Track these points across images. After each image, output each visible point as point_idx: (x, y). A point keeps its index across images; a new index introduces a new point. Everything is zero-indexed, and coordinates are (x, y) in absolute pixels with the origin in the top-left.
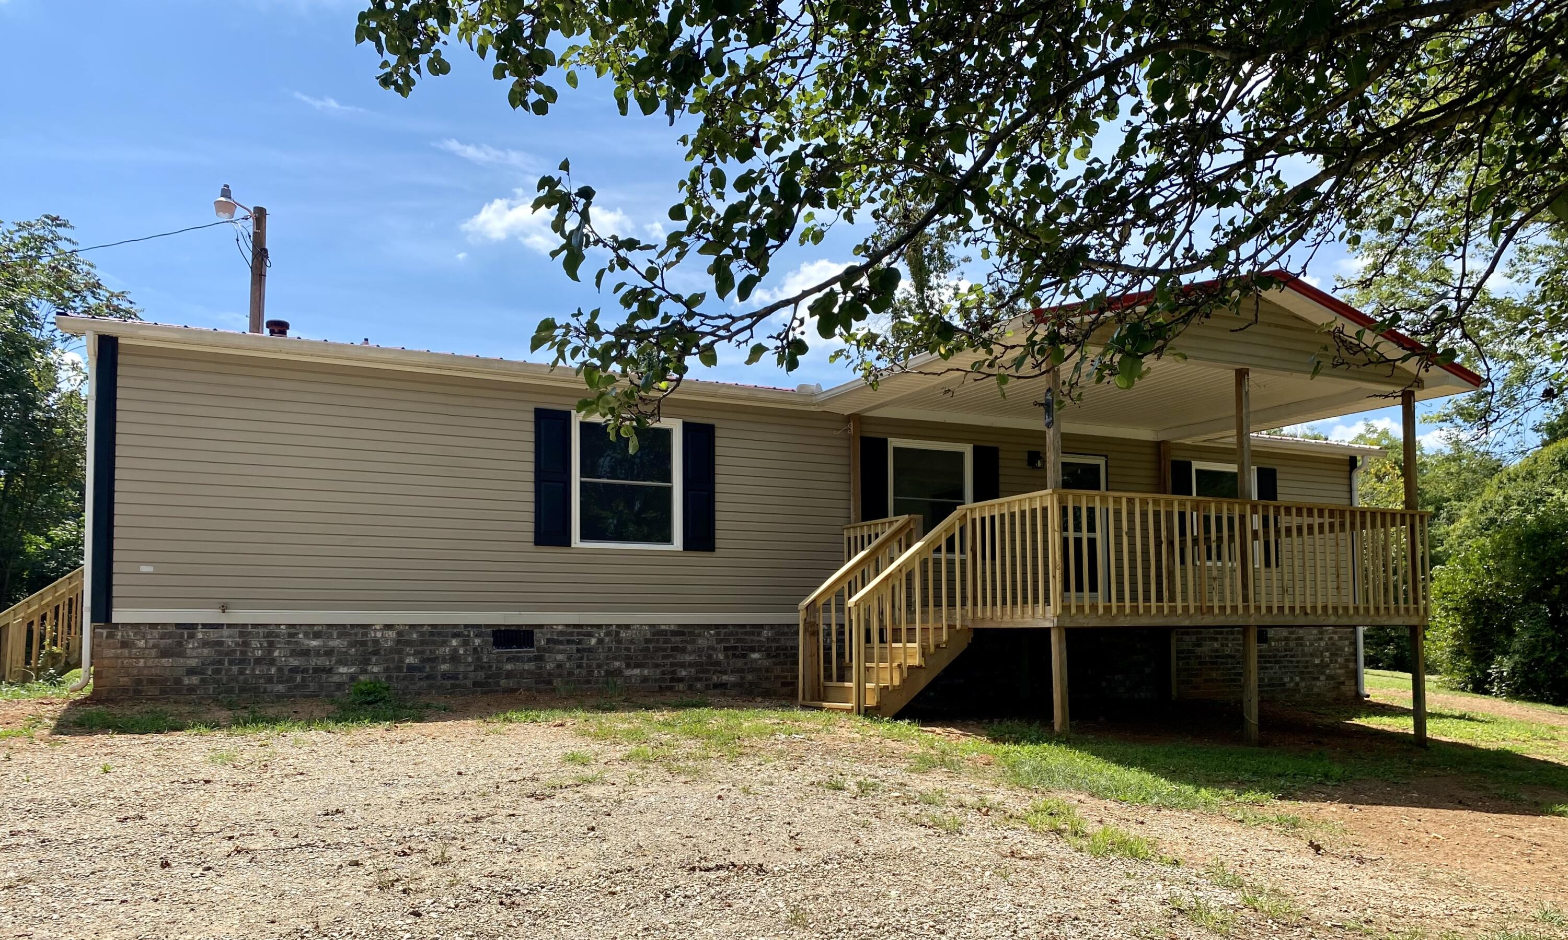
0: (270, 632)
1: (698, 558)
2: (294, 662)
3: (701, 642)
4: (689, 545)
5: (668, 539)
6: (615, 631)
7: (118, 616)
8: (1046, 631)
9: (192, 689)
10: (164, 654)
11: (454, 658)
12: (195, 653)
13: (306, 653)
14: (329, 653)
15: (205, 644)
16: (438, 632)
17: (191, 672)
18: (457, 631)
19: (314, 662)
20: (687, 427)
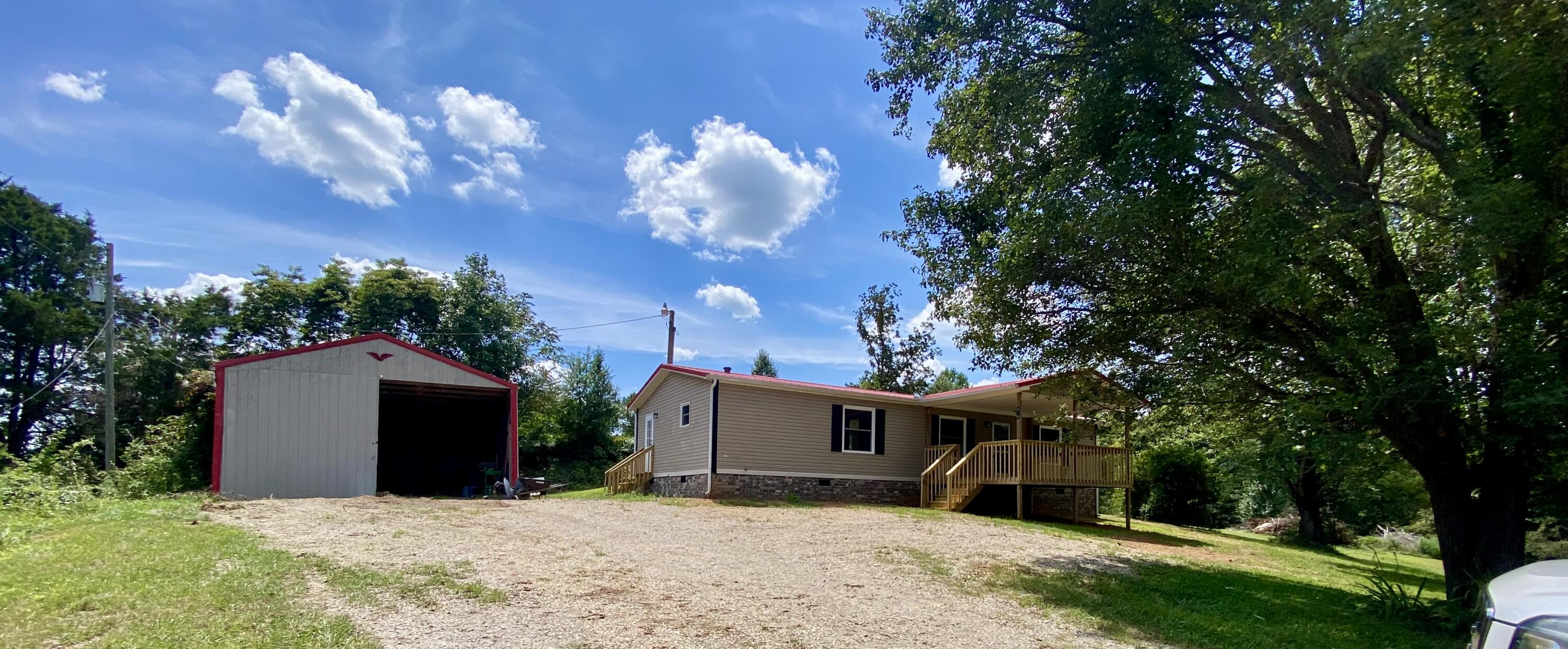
0: (757, 477)
1: (879, 457)
2: (765, 488)
3: (880, 487)
4: (877, 452)
5: (869, 450)
6: (854, 481)
7: (719, 471)
8: (1015, 486)
9: (737, 495)
10: (730, 484)
11: (808, 489)
12: (738, 484)
13: (767, 485)
14: (774, 485)
15: (741, 481)
16: (804, 479)
17: (737, 490)
18: (809, 479)
19: (770, 488)
20: (877, 411)
